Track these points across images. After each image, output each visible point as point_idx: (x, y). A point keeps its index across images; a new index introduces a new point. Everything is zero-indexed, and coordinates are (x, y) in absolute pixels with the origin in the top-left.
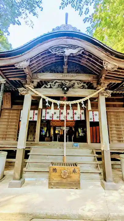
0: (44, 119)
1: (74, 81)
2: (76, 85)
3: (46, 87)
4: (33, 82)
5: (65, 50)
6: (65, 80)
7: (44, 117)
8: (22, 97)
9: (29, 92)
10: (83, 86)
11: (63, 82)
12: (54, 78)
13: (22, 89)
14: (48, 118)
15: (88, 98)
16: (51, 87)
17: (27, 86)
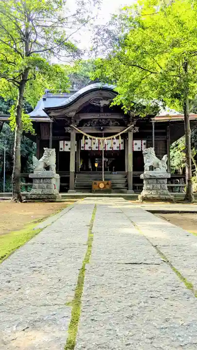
0: (83, 149)
1: (109, 120)
2: (111, 123)
3: (86, 126)
4: (76, 121)
5: (101, 102)
6: (102, 119)
7: (83, 147)
8: (69, 135)
9: (74, 130)
10: (116, 124)
11: (100, 120)
12: (92, 117)
13: (69, 128)
14: (87, 148)
15: (119, 134)
16: (90, 126)
17: (72, 125)
